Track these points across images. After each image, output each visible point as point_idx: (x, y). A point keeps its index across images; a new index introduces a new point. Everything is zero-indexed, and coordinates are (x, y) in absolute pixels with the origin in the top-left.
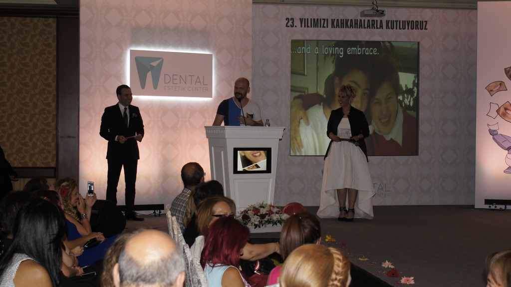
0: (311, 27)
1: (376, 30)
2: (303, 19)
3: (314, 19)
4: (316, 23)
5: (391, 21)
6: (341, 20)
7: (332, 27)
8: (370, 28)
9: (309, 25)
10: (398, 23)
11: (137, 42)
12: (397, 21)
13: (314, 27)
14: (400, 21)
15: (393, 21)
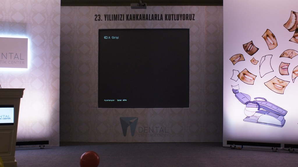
0: (112, 20)
1: (158, 21)
2: (106, 15)
3: (114, 15)
4: (116, 17)
5: (169, 15)
6: (133, 15)
7: (127, 20)
8: (153, 20)
9: (111, 19)
10: (174, 16)
12: (172, 15)
13: (114, 20)
14: (175, 15)
15: (170, 15)
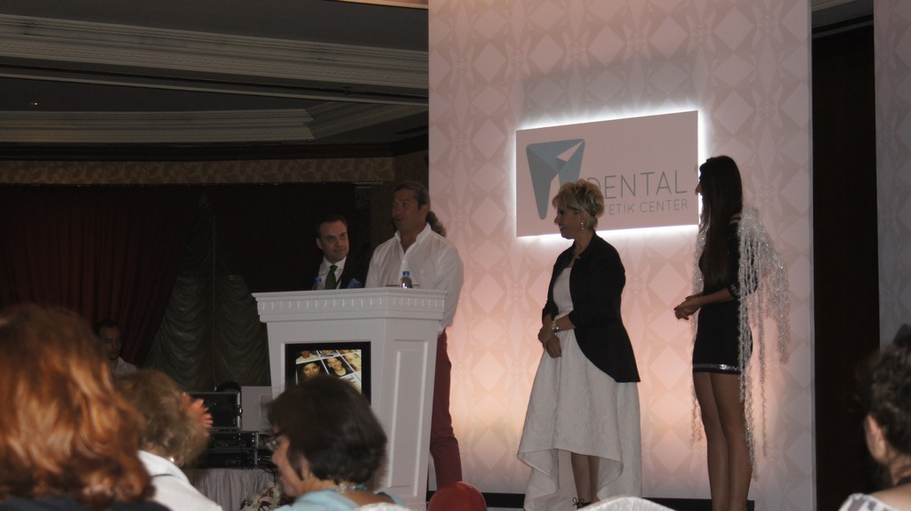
11: (533, 110)
